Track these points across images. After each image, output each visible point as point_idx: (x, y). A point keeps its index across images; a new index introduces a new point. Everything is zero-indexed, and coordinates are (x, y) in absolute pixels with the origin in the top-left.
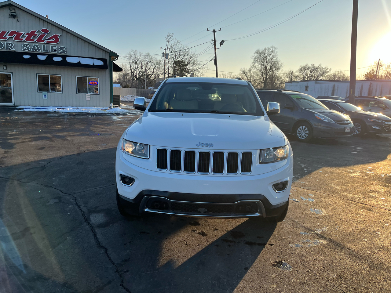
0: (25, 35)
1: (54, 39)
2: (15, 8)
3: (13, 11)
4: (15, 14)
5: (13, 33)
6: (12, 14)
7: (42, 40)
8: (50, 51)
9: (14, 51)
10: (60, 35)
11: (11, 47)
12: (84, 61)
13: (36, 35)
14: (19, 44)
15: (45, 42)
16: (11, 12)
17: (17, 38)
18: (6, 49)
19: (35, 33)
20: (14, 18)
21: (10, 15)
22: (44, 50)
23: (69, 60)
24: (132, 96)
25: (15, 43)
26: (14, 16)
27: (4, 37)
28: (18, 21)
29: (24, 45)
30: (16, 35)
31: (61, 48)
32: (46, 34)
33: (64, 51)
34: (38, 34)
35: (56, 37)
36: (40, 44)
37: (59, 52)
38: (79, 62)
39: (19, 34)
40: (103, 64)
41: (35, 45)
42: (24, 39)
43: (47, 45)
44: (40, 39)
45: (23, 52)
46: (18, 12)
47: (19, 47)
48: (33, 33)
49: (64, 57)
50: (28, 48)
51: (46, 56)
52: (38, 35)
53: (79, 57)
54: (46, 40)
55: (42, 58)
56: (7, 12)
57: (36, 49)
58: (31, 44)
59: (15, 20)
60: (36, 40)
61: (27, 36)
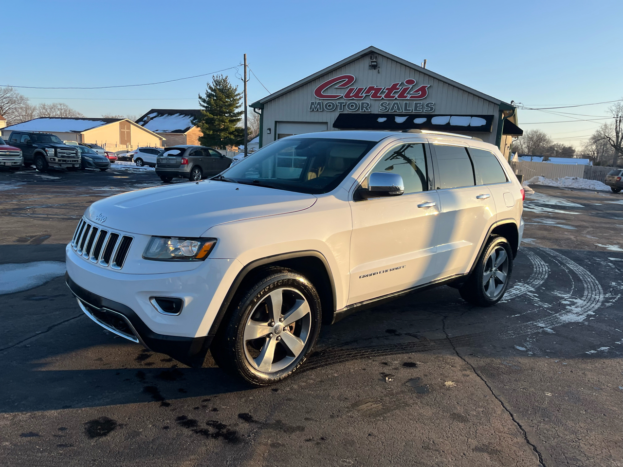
0: (384, 91)
1: (420, 92)
2: (377, 55)
3: (374, 60)
4: (375, 63)
5: (371, 88)
6: (373, 64)
7: (405, 95)
8: (412, 110)
9: (369, 113)
10: (429, 86)
11: (366, 108)
12: (456, 121)
13: (398, 89)
14: (377, 102)
15: (408, 98)
16: (372, 62)
17: (375, 96)
18: (360, 112)
19: (397, 87)
20: (375, 69)
21: (370, 66)
22: (406, 109)
23: (435, 121)
24: (573, 179)
25: (373, 102)
26: (374, 67)
27: (360, 95)
28: (379, 73)
29: (382, 105)
30: (374, 91)
31: (427, 105)
32: (411, 86)
33: (432, 109)
34: (401, 87)
35: (423, 89)
36: (401, 102)
37: (425, 111)
38: (449, 123)
39: (378, 90)
40: (485, 124)
41: (395, 104)
42: (383, 96)
43: (411, 102)
44: (402, 95)
45: (380, 113)
46: (380, 60)
47: (376, 107)
48: (394, 87)
49: (429, 117)
50: (386, 108)
51: (407, 117)
52: (400, 89)
53: (451, 115)
54: (409, 95)
55: (400, 120)
56: (367, 62)
57: (396, 108)
58: (390, 102)
59: (375, 71)
60: (397, 96)
61: (387, 91)
